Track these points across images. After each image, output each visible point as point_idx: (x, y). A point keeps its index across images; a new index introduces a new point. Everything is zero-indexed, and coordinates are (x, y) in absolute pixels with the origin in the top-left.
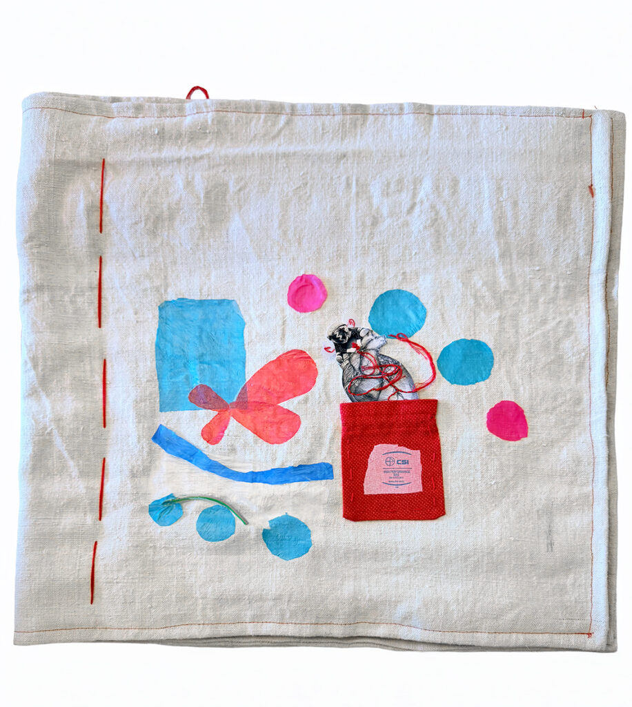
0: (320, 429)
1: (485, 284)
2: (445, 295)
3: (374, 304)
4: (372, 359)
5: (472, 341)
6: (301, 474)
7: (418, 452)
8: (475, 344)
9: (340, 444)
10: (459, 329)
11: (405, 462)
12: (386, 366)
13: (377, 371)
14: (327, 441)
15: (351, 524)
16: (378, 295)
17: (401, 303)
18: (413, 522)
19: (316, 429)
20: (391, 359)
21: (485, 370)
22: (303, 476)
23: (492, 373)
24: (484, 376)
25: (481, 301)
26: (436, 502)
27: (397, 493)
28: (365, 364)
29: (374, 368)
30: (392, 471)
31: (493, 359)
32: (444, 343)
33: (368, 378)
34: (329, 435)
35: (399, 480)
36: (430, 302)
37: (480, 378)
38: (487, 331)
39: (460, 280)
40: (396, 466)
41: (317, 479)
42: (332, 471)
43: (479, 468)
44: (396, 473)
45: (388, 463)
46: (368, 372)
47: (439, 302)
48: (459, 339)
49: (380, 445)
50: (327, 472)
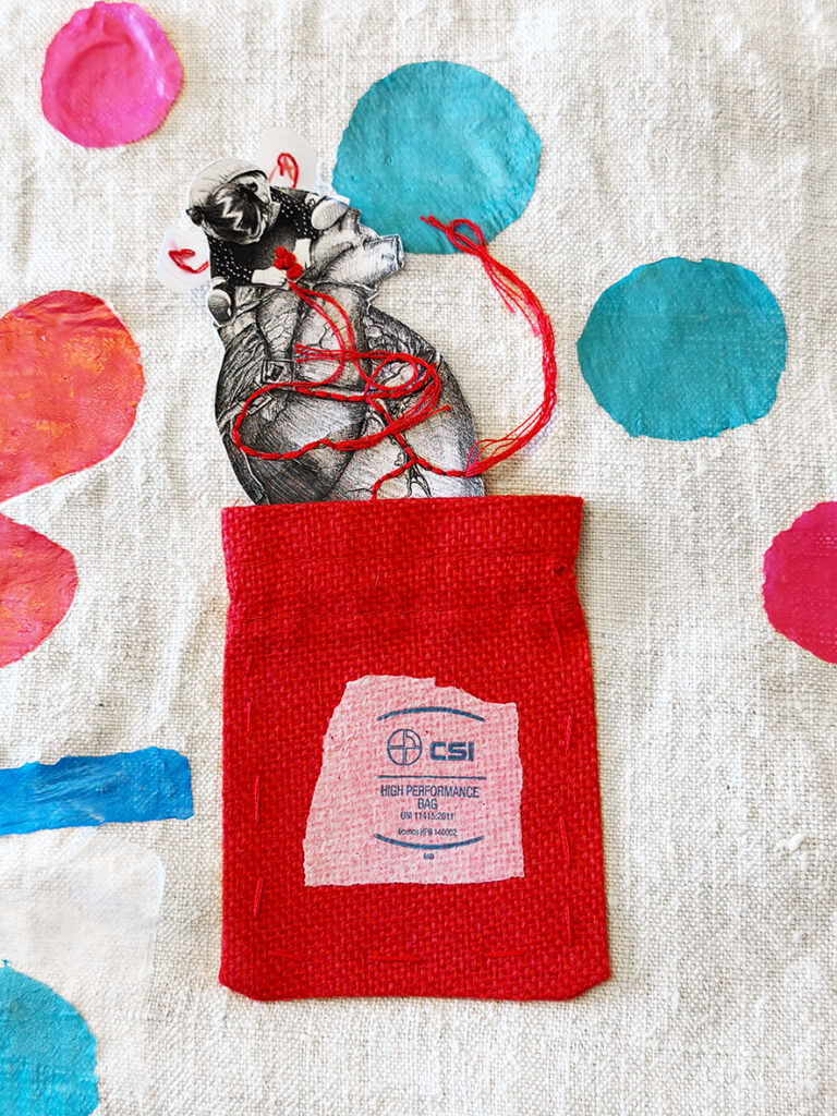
0: (145, 608)
1: (754, 42)
2: (609, 83)
3: (354, 119)
4: (341, 323)
5: (706, 266)
6: (71, 795)
7: (510, 712)
8: (718, 277)
9: (220, 671)
10: (658, 219)
11: (461, 751)
12: (388, 359)
13: (352, 373)
14: (170, 656)
15: (252, 1012)
16: (365, 82)
17: (452, 115)
18: (487, 1008)
19: (132, 607)
20: (409, 331)
21: (755, 380)
22: (77, 805)
23: (781, 391)
24: (752, 402)
25: (739, 110)
26: (574, 921)
27: (427, 880)
28: (310, 337)
29: (343, 357)
30: (411, 789)
31: (785, 338)
32: (602, 274)
33: (313, 396)
34: (178, 632)
35: (434, 824)
36: (554, 110)
37: (736, 411)
38: (762, 226)
39: (662, 28)
40: (427, 766)
41: (127, 817)
42: (189, 785)
43: (737, 778)
44: (427, 795)
45: (398, 755)
46: (318, 372)
47: (588, 109)
48: (657, 256)
49: (366, 680)
50: (167, 788)
